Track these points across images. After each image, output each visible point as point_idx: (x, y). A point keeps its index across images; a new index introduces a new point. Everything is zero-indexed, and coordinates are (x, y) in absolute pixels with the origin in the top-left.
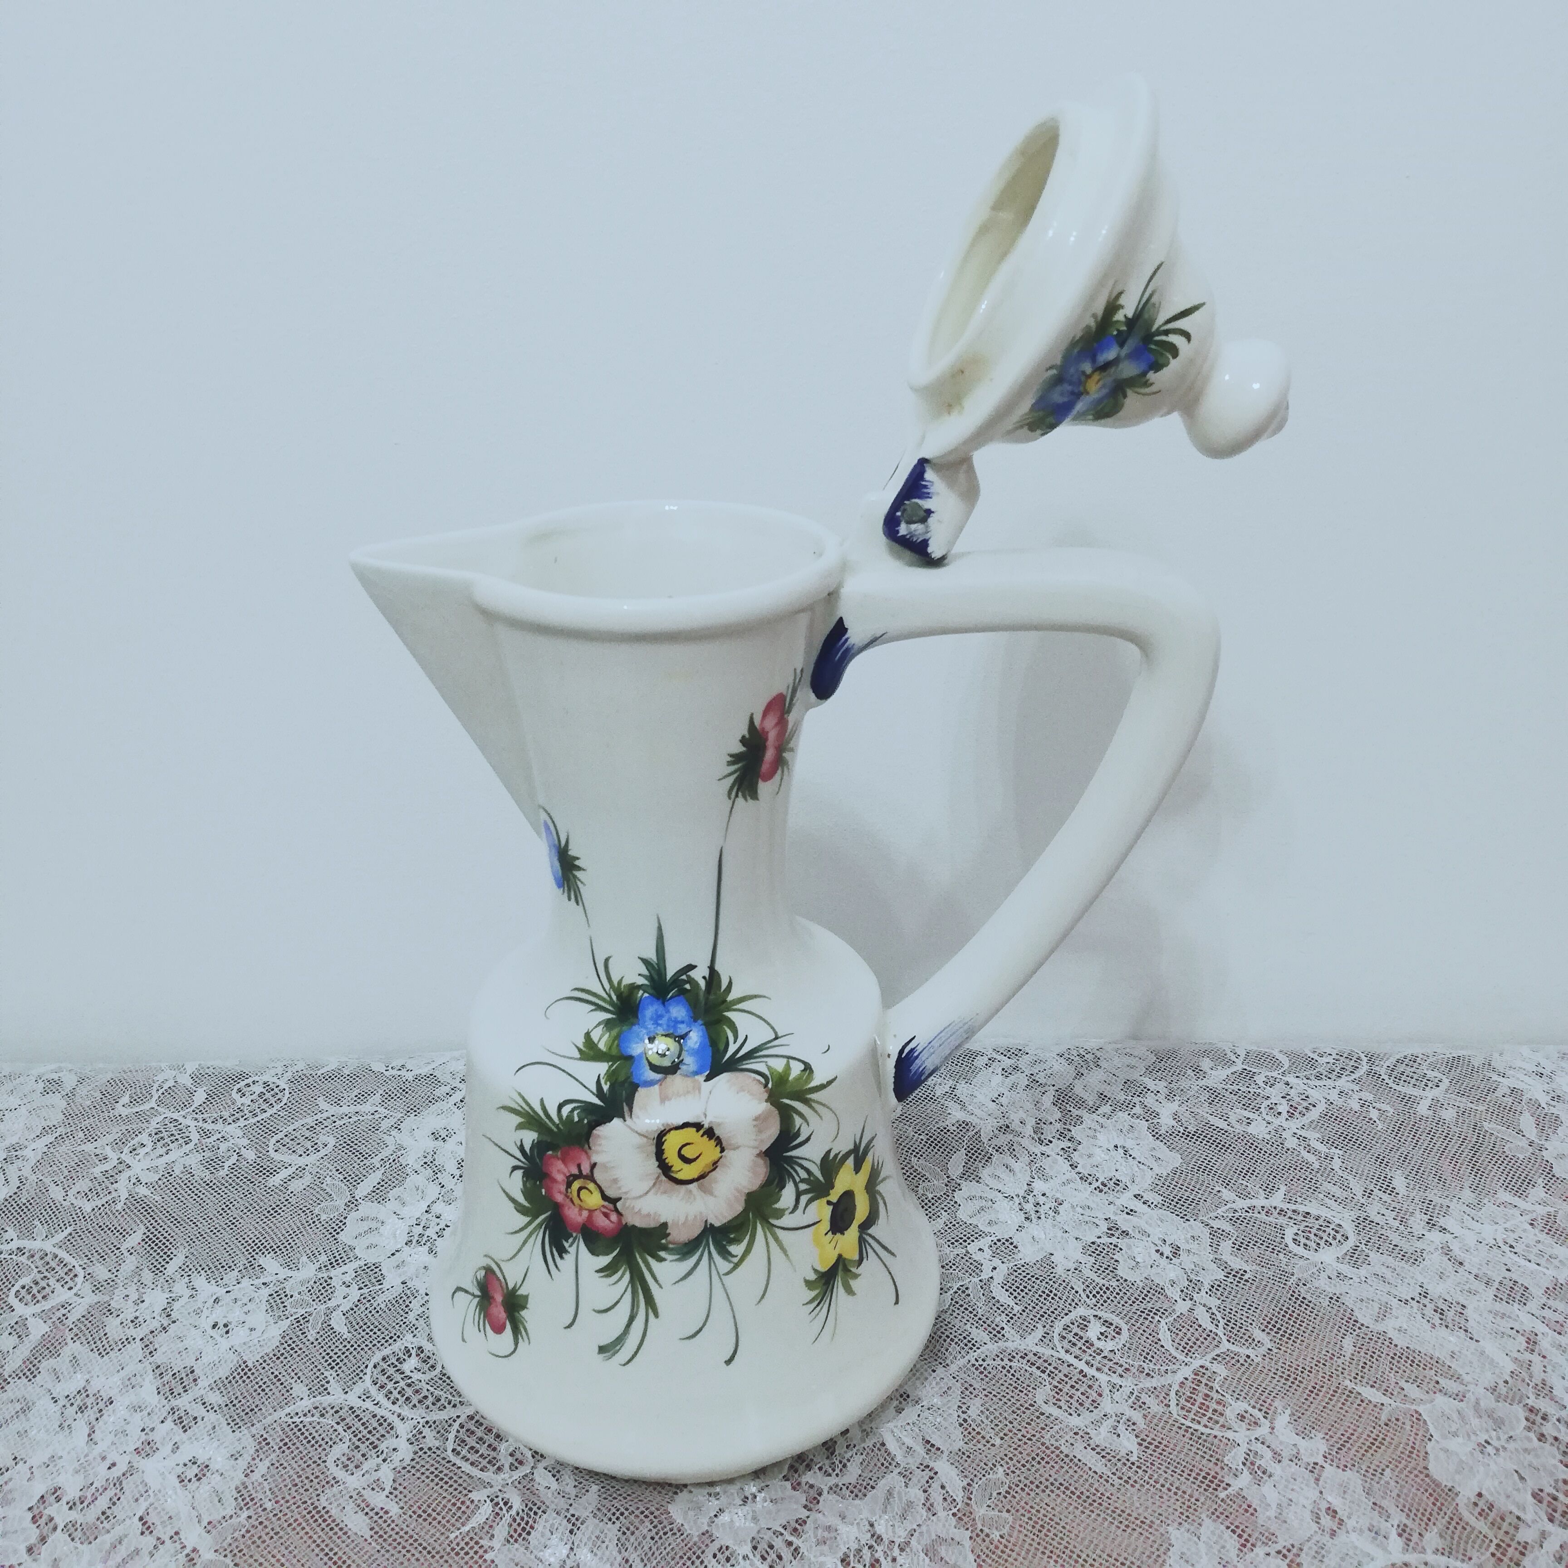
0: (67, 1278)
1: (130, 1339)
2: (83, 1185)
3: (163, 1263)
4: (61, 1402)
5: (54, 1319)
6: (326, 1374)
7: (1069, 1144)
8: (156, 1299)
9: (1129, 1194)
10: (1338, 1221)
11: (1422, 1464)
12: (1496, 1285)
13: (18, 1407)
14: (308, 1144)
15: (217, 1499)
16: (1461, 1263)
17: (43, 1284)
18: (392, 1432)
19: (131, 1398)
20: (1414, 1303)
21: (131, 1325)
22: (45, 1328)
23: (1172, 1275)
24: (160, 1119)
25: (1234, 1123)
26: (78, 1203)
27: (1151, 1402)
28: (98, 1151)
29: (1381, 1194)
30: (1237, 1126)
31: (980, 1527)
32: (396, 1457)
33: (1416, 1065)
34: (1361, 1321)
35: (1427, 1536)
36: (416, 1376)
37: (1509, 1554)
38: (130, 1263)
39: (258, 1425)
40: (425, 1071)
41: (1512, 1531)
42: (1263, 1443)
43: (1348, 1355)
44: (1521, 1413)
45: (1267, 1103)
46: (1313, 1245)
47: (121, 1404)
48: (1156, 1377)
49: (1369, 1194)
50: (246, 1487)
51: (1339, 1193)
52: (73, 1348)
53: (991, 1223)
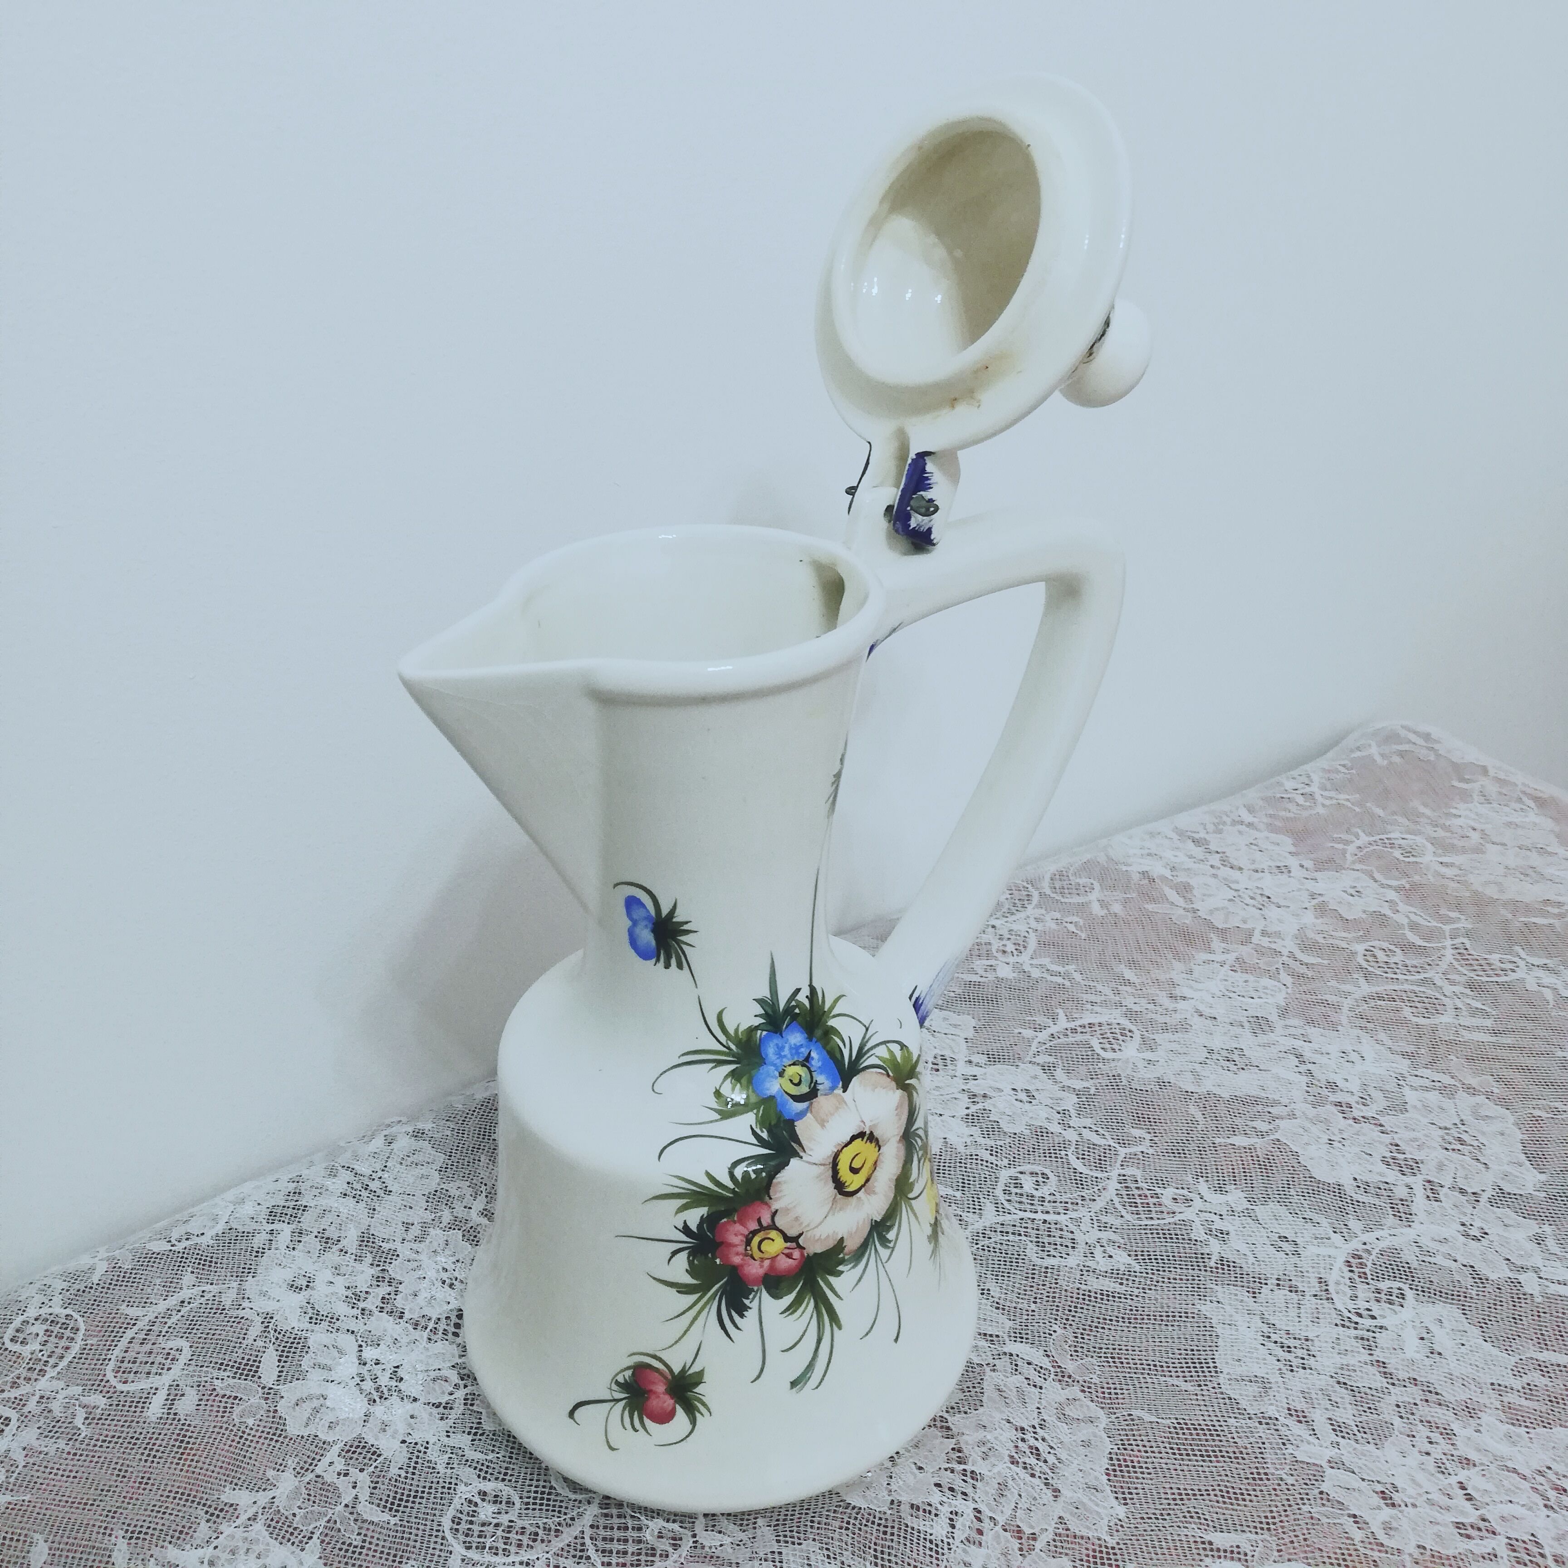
9: (960, 1064)
10: (1116, 1021)
11: (1307, 1175)
12: (1248, 1025)
16: (1215, 1019)
20: (1209, 1061)
23: (1043, 1114)
27: (1110, 1219)
29: (1124, 988)
30: (986, 974)
33: (1066, 878)
34: (1189, 1090)
35: (1350, 1224)
36: (503, 1520)
40: (220, 1228)
42: (1206, 1212)
44: (1334, 1109)
45: (994, 948)
46: (1116, 1047)
48: (1097, 1199)
49: (1117, 991)
51: (1098, 999)
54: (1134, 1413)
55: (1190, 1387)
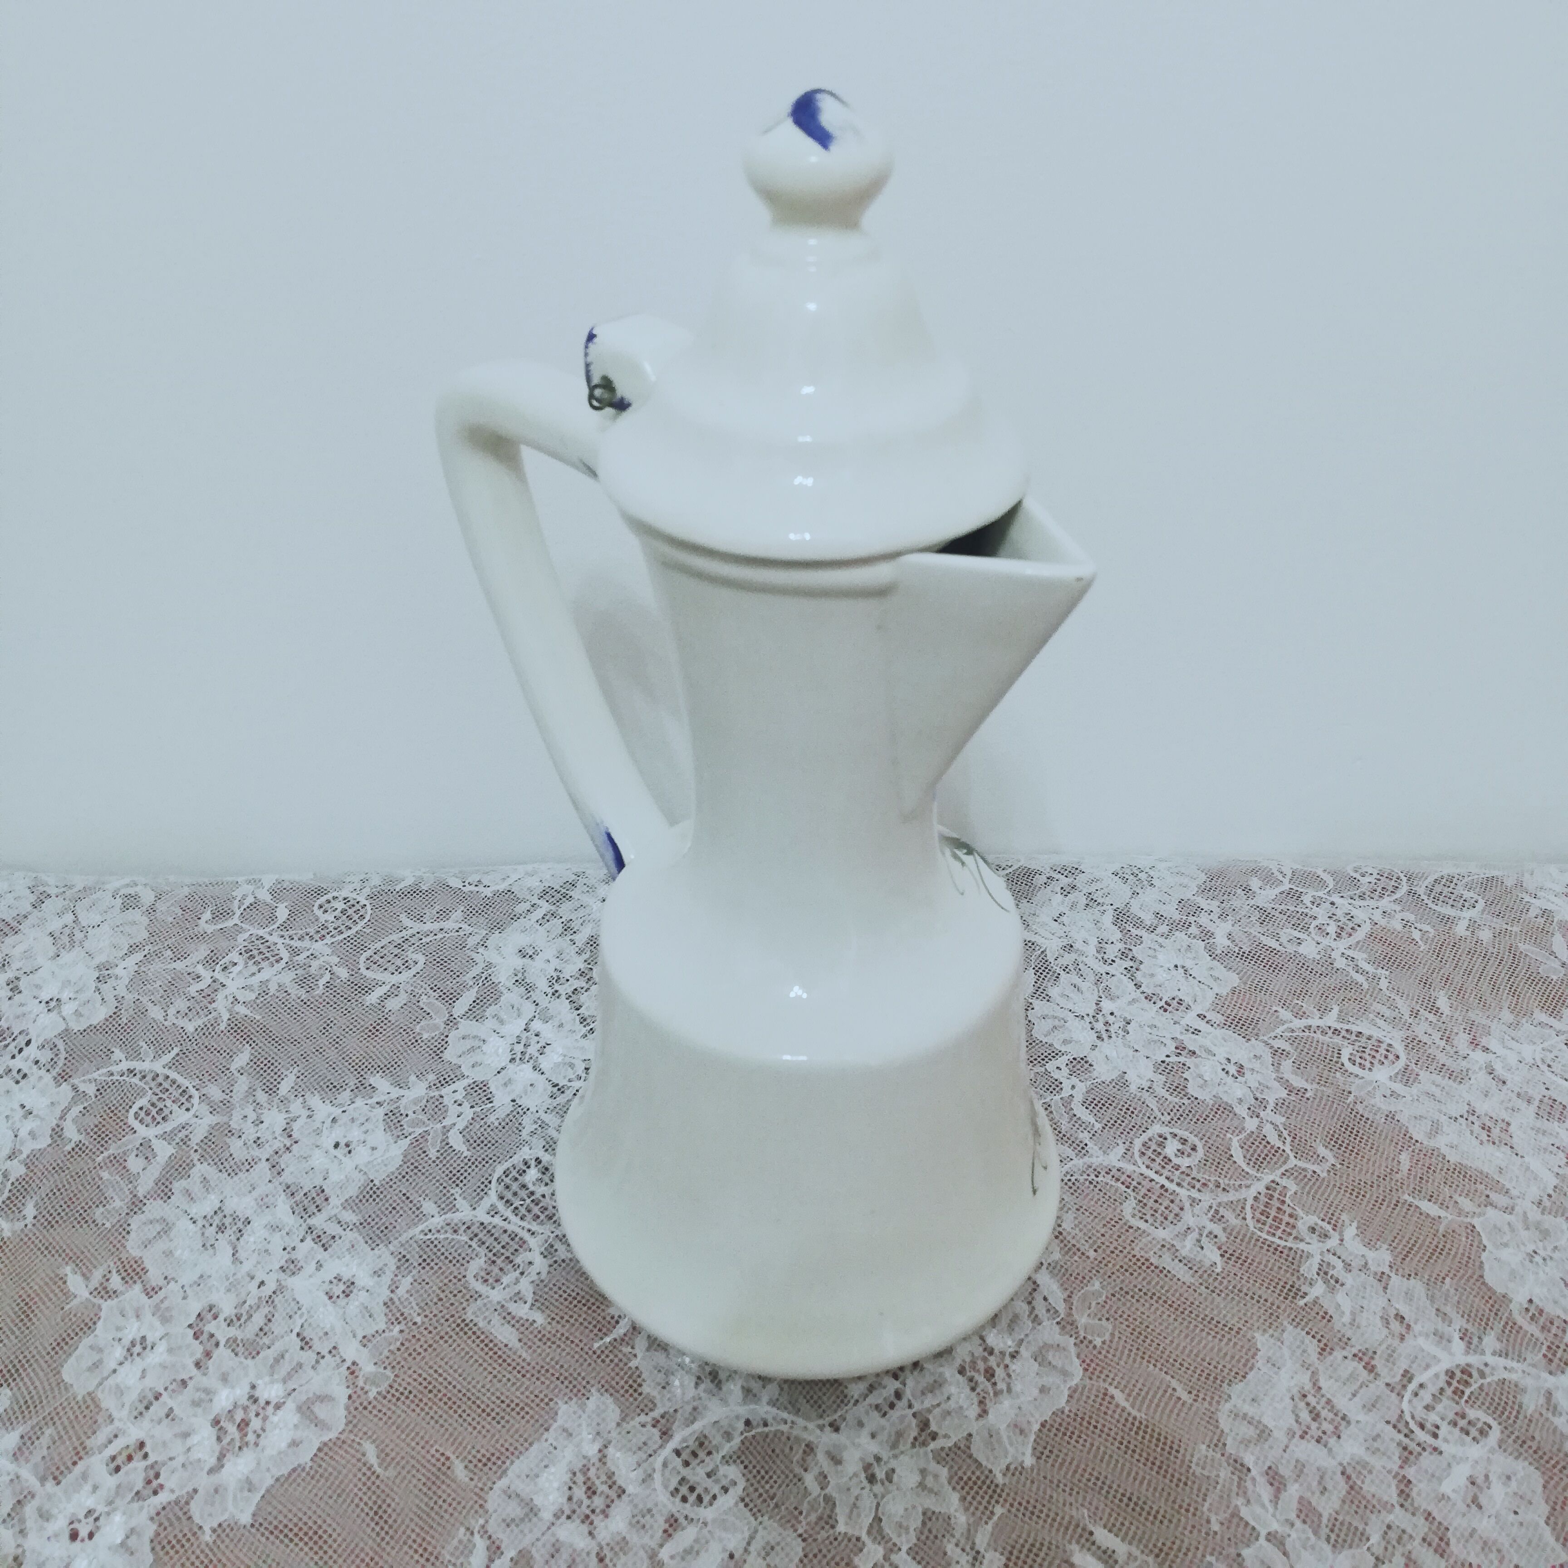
0: (183, 1100)
1: (256, 1160)
2: (181, 1004)
3: (275, 1083)
4: (200, 1223)
5: (178, 1140)
6: (452, 1191)
7: (1131, 964)
8: (275, 1119)
9: (1192, 1014)
10: (1389, 1041)
11: (1478, 1272)
12: (1537, 1103)
13: (158, 1228)
14: (399, 962)
15: (367, 1315)
16: (1504, 1082)
17: (160, 1105)
18: (525, 1247)
19: (267, 1218)
20: (1462, 1121)
21: (255, 1145)
22: (170, 1150)
23: (1239, 1094)
24: (246, 935)
25: (1285, 943)
26: (181, 1023)
27: (1229, 1215)
28: (189, 970)
29: (1426, 1014)
31: (1082, 1334)
32: (533, 1271)
33: (1452, 885)
34: (1415, 1138)
35: (1486, 1338)
36: (539, 1192)
37: (1559, 1355)
38: (242, 1084)
39: (394, 1243)
40: (502, 887)
41: (1560, 1333)
42: (1334, 1254)
43: (1406, 1171)
45: (1315, 923)
46: (1368, 1065)
47: (258, 1223)
48: (1232, 1192)
49: (1415, 1014)
50: (393, 1303)
51: (1388, 1013)
52: (200, 1169)
53: (1065, 1042)
54: (1112, 1390)
55: (1185, 1396)
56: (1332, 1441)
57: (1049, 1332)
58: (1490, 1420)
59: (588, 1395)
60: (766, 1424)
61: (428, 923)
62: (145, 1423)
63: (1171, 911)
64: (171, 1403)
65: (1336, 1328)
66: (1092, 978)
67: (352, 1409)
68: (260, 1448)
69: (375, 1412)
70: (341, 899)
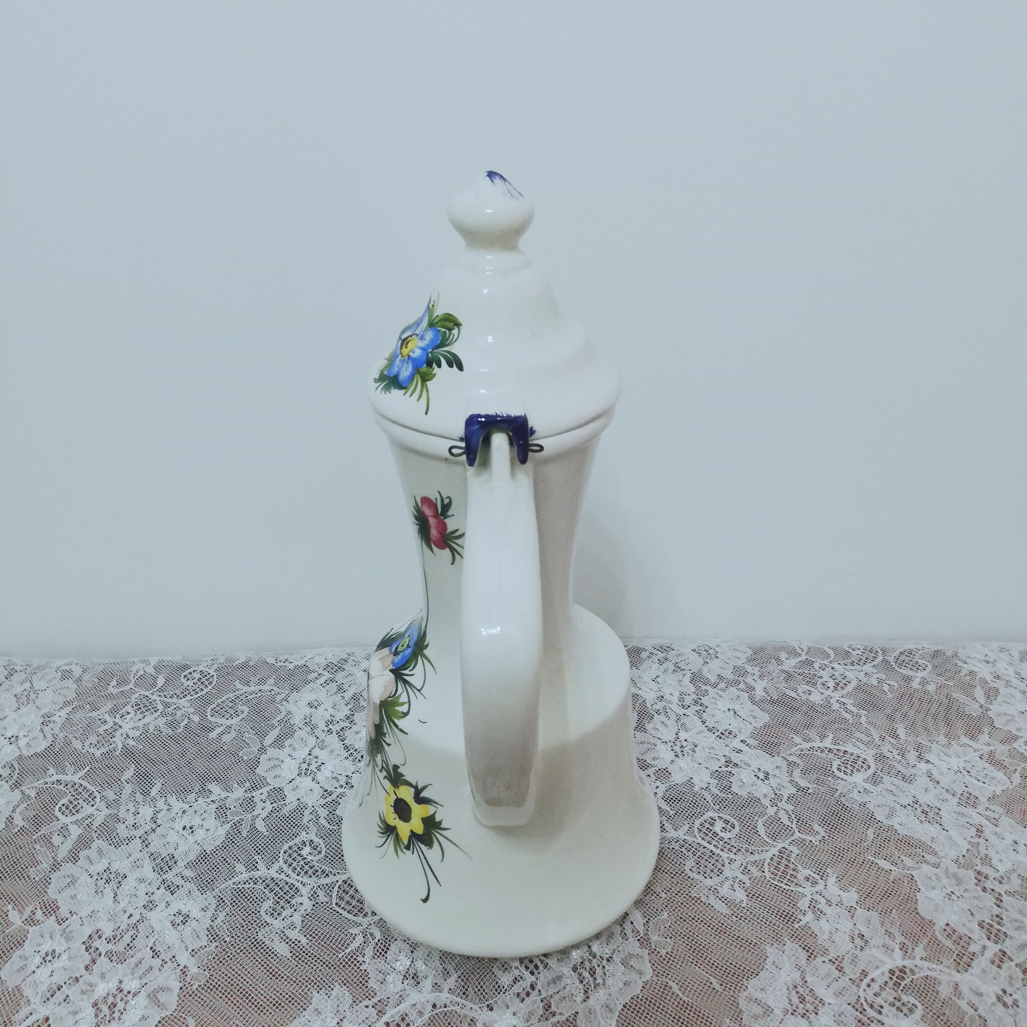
0: (90, 799)
1: (133, 837)
2: (93, 739)
3: (148, 789)
4: (95, 877)
5: (85, 825)
6: (256, 857)
7: (701, 708)
8: (147, 812)
9: (737, 740)
10: (864, 757)
11: (914, 906)
12: (959, 796)
13: (68, 880)
14: (232, 712)
15: (196, 936)
16: (938, 783)
17: (75, 803)
18: (298, 893)
19: (137, 874)
20: (909, 807)
21: (132, 828)
22: (80, 831)
23: (765, 791)
24: (137, 695)
25: (800, 694)
26: (92, 750)
27: (754, 870)
28: (100, 717)
29: (890, 739)
30: (802, 695)
31: (653, 947)
32: (302, 908)
33: (911, 656)
34: (878, 819)
35: (917, 949)
36: (310, 858)
37: (964, 960)
38: (128, 789)
39: (217, 890)
40: (300, 663)
41: (966, 945)
42: (820, 895)
43: (871, 840)
44: (972, 874)
45: (821, 680)
46: (849, 772)
47: (132, 878)
48: (756, 854)
49: (883, 739)
50: (213, 928)
51: (865, 738)
52: (98, 843)
53: (654, 759)
54: (670, 983)
55: (718, 987)
56: (812, 1016)
57: (633, 946)
58: (917, 1003)
59: (332, 986)
60: (445, 1007)
61: (253, 687)
62: (50, 1004)
63: (728, 674)
64: (68, 992)
65: (819, 942)
66: (674, 718)
67: (182, 996)
68: (121, 1021)
69: (196, 998)
70: (198, 672)
